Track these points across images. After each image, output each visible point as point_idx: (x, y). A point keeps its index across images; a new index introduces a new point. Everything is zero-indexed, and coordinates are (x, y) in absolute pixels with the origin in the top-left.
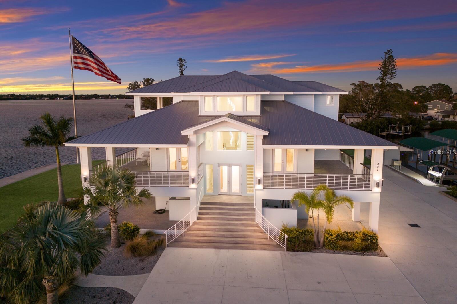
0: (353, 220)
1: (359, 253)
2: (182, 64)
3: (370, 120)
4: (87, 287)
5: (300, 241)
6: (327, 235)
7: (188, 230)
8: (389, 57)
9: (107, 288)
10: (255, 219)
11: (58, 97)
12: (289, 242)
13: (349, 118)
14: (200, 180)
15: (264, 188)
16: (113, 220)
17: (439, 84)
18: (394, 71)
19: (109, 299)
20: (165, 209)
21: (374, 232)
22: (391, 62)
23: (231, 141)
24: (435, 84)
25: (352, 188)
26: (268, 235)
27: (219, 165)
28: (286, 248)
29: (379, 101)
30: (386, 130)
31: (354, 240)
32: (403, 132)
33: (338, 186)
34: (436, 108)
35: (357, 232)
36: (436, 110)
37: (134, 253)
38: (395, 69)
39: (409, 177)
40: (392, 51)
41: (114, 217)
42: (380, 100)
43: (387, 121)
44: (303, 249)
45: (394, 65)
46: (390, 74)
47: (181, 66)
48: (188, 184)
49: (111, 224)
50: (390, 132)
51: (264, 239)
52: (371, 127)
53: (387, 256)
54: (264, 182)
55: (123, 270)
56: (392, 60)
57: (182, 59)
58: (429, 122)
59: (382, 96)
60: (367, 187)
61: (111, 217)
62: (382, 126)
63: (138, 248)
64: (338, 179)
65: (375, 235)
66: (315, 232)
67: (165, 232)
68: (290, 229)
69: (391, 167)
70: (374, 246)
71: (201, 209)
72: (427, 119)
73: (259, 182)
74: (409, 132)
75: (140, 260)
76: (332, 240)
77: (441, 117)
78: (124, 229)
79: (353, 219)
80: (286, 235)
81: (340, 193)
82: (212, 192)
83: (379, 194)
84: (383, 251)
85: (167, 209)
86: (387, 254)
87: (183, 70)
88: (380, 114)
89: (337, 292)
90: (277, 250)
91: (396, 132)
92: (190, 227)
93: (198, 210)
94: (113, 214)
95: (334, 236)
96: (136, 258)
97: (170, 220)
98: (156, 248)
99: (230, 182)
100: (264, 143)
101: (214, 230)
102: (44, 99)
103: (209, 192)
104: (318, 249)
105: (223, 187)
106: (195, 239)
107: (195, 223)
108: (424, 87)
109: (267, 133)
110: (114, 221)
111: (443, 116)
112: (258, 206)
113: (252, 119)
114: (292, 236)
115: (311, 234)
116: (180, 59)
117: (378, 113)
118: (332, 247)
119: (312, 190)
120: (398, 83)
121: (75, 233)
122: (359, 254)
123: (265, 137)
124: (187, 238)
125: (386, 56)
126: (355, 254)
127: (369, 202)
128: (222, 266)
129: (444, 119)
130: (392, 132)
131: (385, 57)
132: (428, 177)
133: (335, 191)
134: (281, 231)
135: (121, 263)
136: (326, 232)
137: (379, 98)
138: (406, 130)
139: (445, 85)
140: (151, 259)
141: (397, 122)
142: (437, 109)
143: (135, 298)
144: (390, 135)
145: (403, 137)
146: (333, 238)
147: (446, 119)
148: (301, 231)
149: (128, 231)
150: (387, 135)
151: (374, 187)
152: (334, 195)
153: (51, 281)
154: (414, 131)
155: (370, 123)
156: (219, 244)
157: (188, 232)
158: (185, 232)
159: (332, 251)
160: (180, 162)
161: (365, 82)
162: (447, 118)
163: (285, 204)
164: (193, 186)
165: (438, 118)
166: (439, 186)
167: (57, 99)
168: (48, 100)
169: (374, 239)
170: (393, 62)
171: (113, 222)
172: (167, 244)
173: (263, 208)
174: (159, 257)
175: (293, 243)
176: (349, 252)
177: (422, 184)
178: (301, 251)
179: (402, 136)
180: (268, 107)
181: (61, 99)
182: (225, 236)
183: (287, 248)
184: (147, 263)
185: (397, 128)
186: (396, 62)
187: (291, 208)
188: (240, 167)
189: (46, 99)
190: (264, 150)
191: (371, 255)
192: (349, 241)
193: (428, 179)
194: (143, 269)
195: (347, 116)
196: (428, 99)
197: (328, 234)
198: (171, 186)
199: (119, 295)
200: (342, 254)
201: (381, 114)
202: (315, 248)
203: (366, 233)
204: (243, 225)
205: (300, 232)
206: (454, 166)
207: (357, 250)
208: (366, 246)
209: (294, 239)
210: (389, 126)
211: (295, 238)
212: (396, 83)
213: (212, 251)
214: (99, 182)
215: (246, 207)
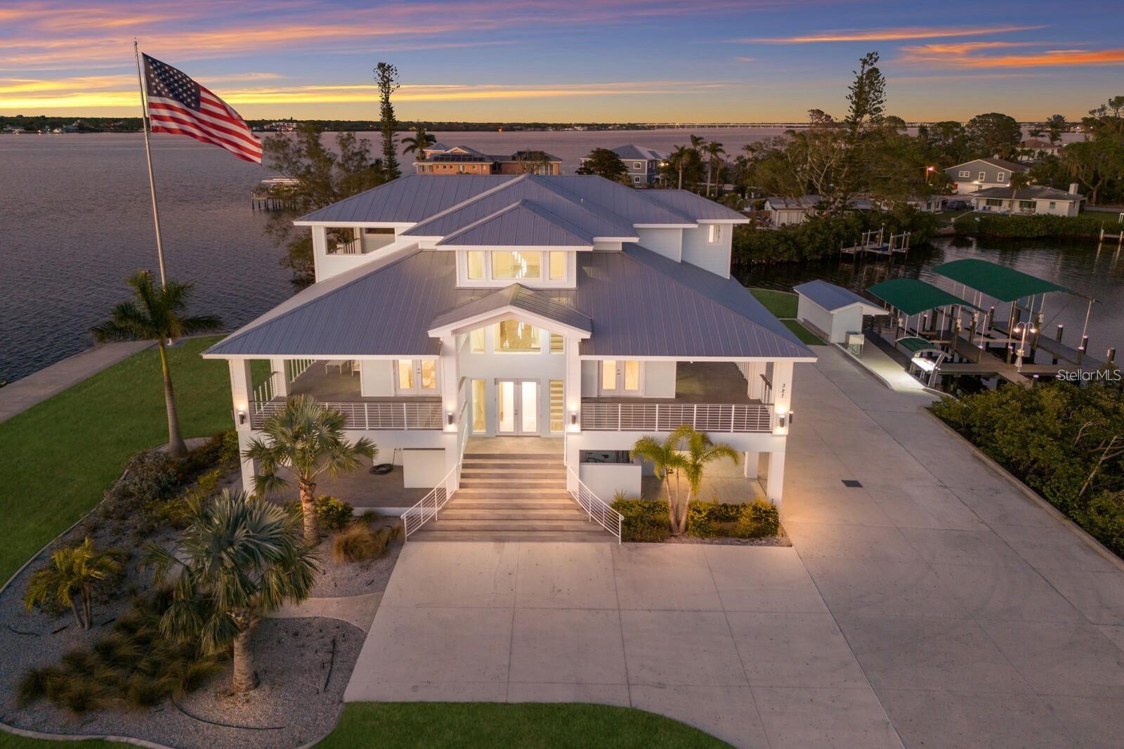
0: (746, 476)
1: (746, 540)
2: (386, 77)
3: (823, 218)
4: (279, 619)
5: (645, 524)
6: (691, 513)
7: (444, 509)
8: (870, 71)
9: (316, 619)
10: (566, 484)
11: (47, 127)
12: (626, 527)
13: (779, 211)
14: (462, 412)
15: (582, 430)
16: (306, 498)
17: (992, 114)
18: (880, 106)
19: (323, 637)
20: (391, 463)
21: (774, 504)
22: (873, 84)
23: (519, 330)
24: (984, 115)
25: (739, 427)
26: (589, 513)
27: (496, 382)
28: (620, 537)
29: (843, 176)
30: (856, 244)
31: (737, 519)
32: (891, 247)
33: (714, 425)
34: (977, 179)
35: (744, 506)
36: (976, 182)
37: (349, 555)
38: (882, 102)
39: (871, 374)
40: (878, 58)
41: (309, 491)
42: (847, 171)
43: (860, 221)
44: (649, 537)
45: (879, 91)
46: (871, 114)
47: (385, 84)
48: (441, 424)
49: (304, 505)
50: (864, 247)
51: (582, 522)
52: (823, 237)
53: (791, 546)
54: (582, 419)
55: (336, 586)
56: (876, 80)
57: (387, 65)
58: (953, 220)
59: (850, 162)
60: (765, 426)
61: (302, 493)
62: (847, 232)
63: (356, 547)
64: (714, 414)
65: (774, 509)
66: (672, 507)
67: (405, 513)
68: (628, 502)
69: (842, 348)
70: (772, 528)
71: (465, 466)
72: (953, 208)
73: (574, 419)
74: (904, 247)
75: (361, 567)
76: (700, 521)
77: (982, 204)
78: (324, 511)
79: (745, 474)
80: (620, 515)
81: (717, 437)
82: (485, 431)
83: (784, 439)
84: (786, 536)
85: (396, 463)
86: (793, 541)
87: (388, 92)
88: (847, 204)
89: (699, 611)
90: (604, 542)
91: (875, 246)
92: (447, 503)
93: (461, 471)
94: (308, 486)
95: (704, 514)
96: (354, 564)
97: (405, 487)
98: (387, 543)
99: (518, 412)
100: (581, 353)
101: (492, 508)
102: (10, 132)
103: (480, 431)
104: (676, 536)
105: (505, 418)
106: (457, 526)
107: (455, 496)
108: (957, 125)
109: (587, 335)
110: (309, 498)
111: (988, 202)
112: (572, 463)
113: (559, 296)
114: (631, 514)
115: (665, 510)
116: (381, 66)
117: (842, 200)
118: (699, 533)
119: (669, 433)
120: (897, 116)
121: (277, 538)
122: (745, 544)
123: (583, 340)
124: (441, 523)
125: (863, 67)
126: (739, 543)
127: (767, 451)
128: (510, 574)
129: (989, 208)
130: (867, 248)
131: (862, 71)
132: (912, 369)
133: (708, 433)
134: (613, 507)
135: (328, 574)
136: (690, 508)
137: (843, 167)
138: (898, 243)
139: (1005, 116)
140: (382, 564)
141: (881, 224)
142: (981, 182)
143: (367, 634)
144: (864, 253)
145: (890, 258)
146: (703, 518)
147: (995, 209)
148: (648, 504)
149: (332, 515)
150: (858, 253)
151: (777, 425)
152: (706, 440)
153: (242, 615)
154: (917, 243)
155: (820, 228)
156: (503, 534)
157: (444, 513)
158: (439, 512)
159: (699, 540)
160: (420, 375)
161: (823, 113)
162: (996, 205)
163: (621, 457)
164: (450, 428)
165: (978, 204)
166: (928, 391)
167: (44, 132)
168: (20, 133)
169: (771, 516)
170: (879, 85)
171: (307, 501)
172: (406, 536)
173: (580, 464)
174: (396, 561)
175: (632, 529)
176: (729, 540)
177: (892, 390)
178: (646, 542)
179: (887, 256)
180: (591, 268)
181: (56, 131)
182: (513, 518)
183: (622, 538)
184: (376, 573)
185: (880, 237)
186: (884, 85)
187: (632, 462)
188: (537, 384)
189: (16, 130)
190: (582, 362)
191: (765, 545)
192: (730, 521)
193: (911, 374)
194: (370, 583)
195: (774, 206)
196: (964, 154)
197: (694, 510)
198: (409, 429)
199: (337, 629)
200: (717, 544)
201: (848, 202)
202: (671, 534)
203: (760, 506)
204: (544, 496)
205: (645, 507)
206: (970, 340)
207: (743, 536)
208: (758, 529)
209: (634, 521)
210: (863, 234)
211: (636, 519)
212: (892, 115)
213: (490, 546)
214: (283, 433)
215: (550, 462)
